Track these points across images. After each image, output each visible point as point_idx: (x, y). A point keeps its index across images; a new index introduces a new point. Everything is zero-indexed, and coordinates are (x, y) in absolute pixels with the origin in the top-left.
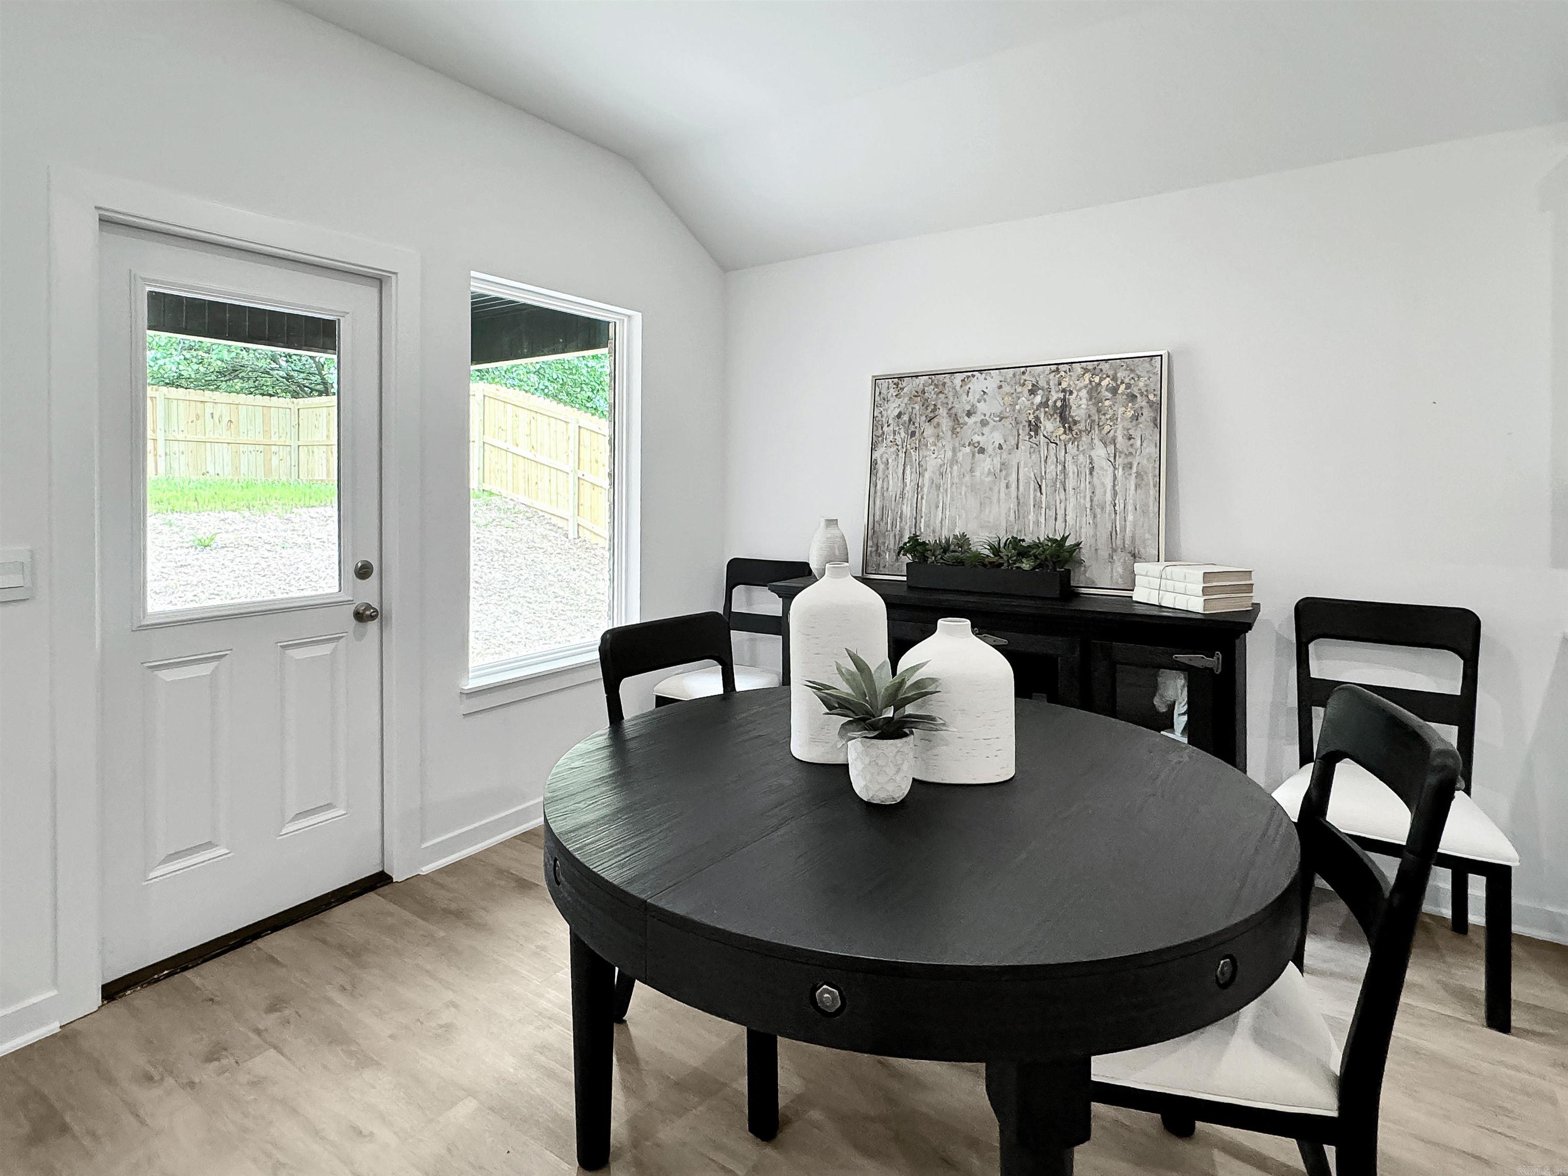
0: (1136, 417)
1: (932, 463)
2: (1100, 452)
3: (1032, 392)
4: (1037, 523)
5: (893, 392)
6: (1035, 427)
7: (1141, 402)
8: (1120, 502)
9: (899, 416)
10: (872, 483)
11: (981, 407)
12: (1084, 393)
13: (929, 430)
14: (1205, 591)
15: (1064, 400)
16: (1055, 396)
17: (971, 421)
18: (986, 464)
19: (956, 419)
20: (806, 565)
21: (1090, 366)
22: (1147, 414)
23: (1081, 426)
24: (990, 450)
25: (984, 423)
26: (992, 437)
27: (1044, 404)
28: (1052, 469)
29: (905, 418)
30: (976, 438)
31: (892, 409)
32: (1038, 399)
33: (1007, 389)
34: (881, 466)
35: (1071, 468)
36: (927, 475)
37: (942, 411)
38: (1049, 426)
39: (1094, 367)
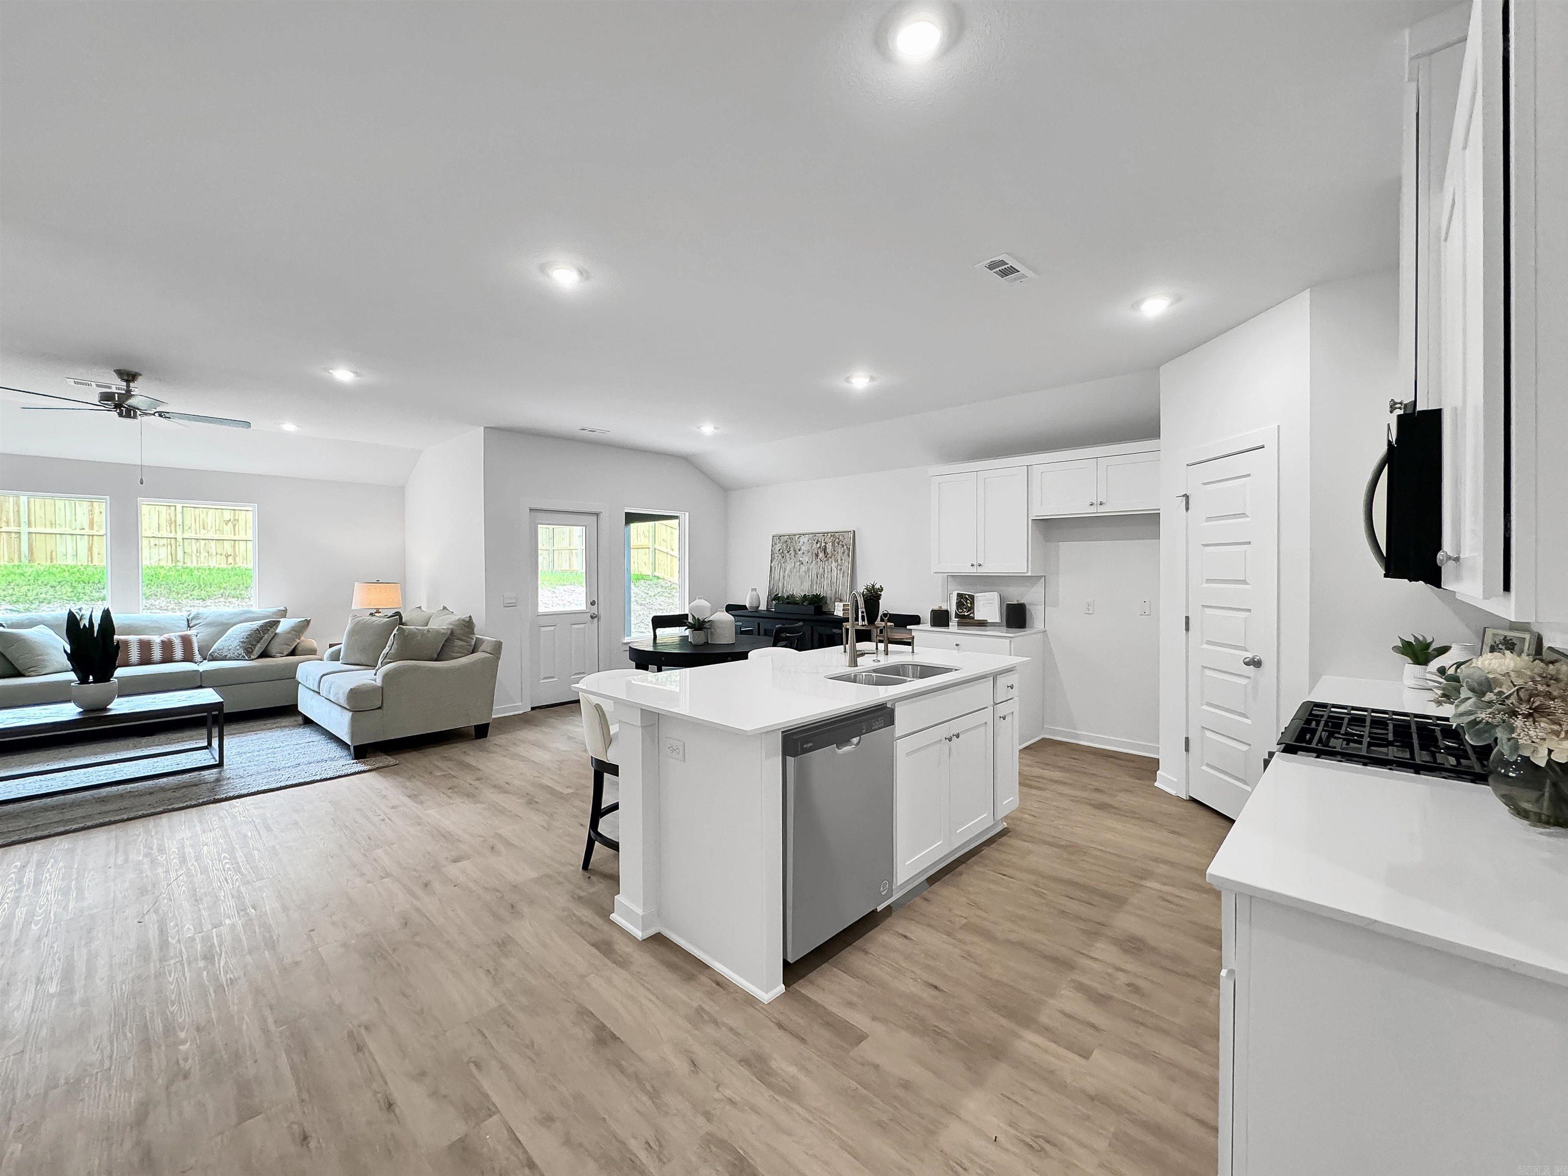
0: (844, 553)
1: (788, 568)
2: (834, 564)
3: (817, 543)
4: (816, 590)
5: (778, 541)
6: (817, 555)
7: (845, 547)
8: (838, 581)
9: (779, 550)
10: (771, 575)
11: (803, 547)
12: (831, 544)
13: (788, 555)
14: (843, 610)
15: (825, 546)
16: (823, 544)
17: (799, 553)
18: (803, 568)
19: (795, 551)
20: (745, 606)
21: (832, 534)
22: (846, 552)
23: (829, 555)
24: (804, 563)
25: (803, 553)
26: (805, 559)
27: (820, 547)
28: (821, 570)
29: (781, 551)
30: (801, 559)
31: (778, 547)
32: (818, 545)
33: (810, 541)
34: (773, 569)
35: (826, 571)
36: (787, 572)
37: (792, 549)
38: (821, 555)
39: (833, 534)
